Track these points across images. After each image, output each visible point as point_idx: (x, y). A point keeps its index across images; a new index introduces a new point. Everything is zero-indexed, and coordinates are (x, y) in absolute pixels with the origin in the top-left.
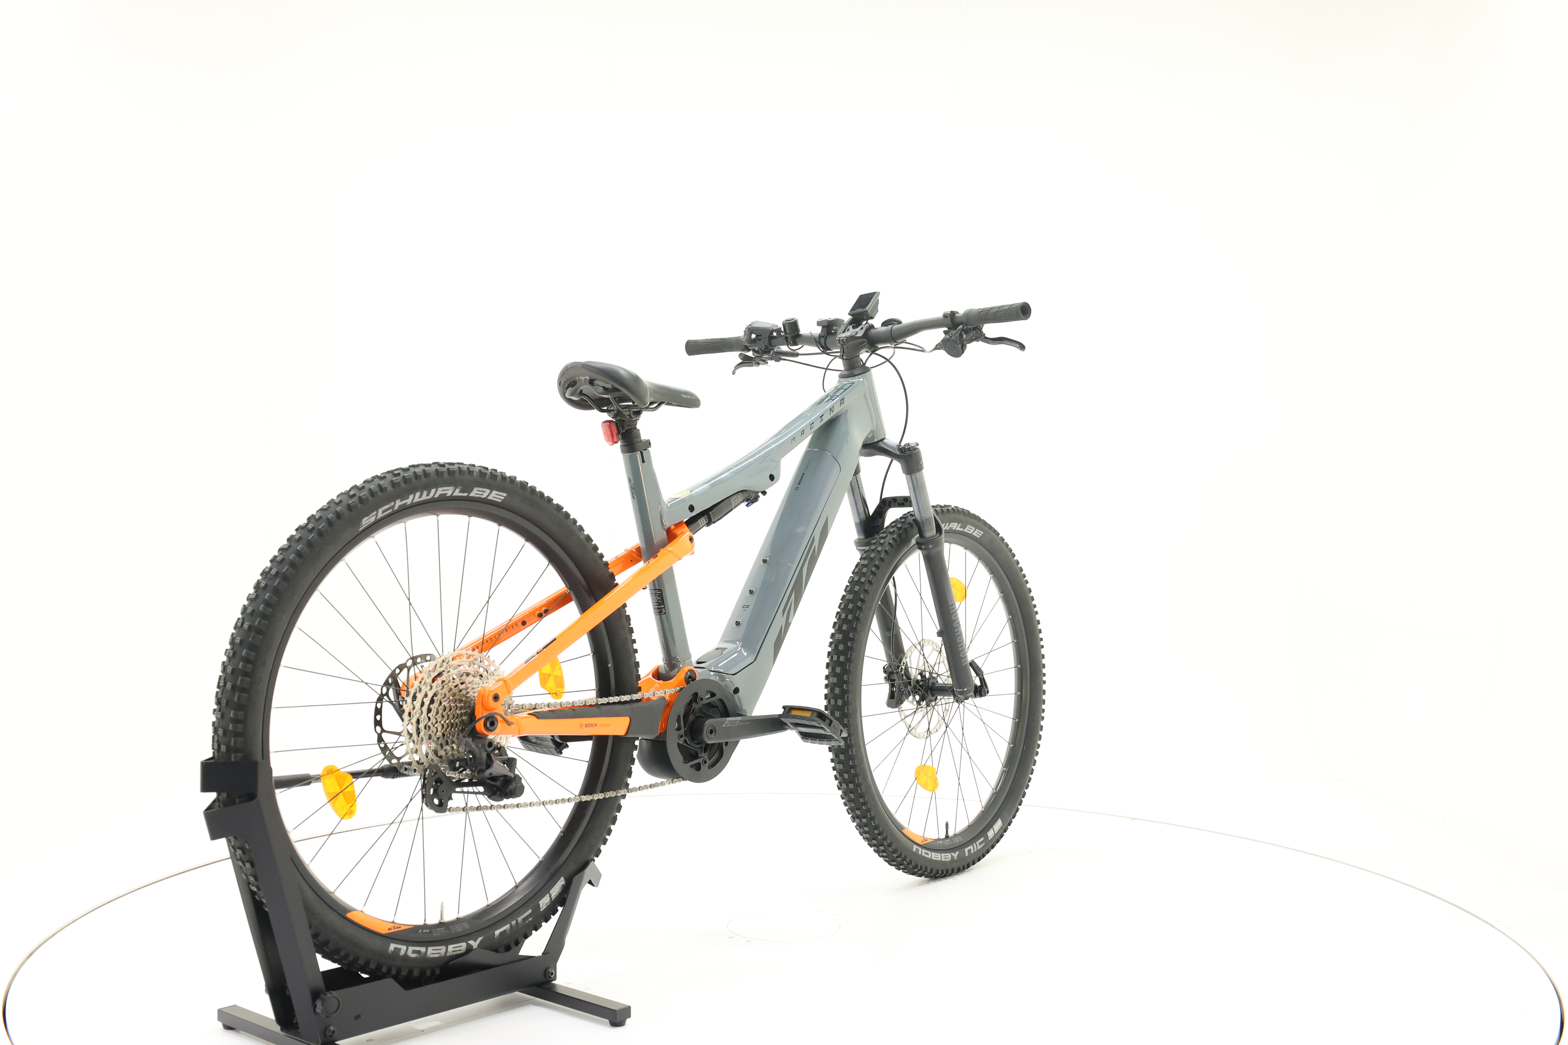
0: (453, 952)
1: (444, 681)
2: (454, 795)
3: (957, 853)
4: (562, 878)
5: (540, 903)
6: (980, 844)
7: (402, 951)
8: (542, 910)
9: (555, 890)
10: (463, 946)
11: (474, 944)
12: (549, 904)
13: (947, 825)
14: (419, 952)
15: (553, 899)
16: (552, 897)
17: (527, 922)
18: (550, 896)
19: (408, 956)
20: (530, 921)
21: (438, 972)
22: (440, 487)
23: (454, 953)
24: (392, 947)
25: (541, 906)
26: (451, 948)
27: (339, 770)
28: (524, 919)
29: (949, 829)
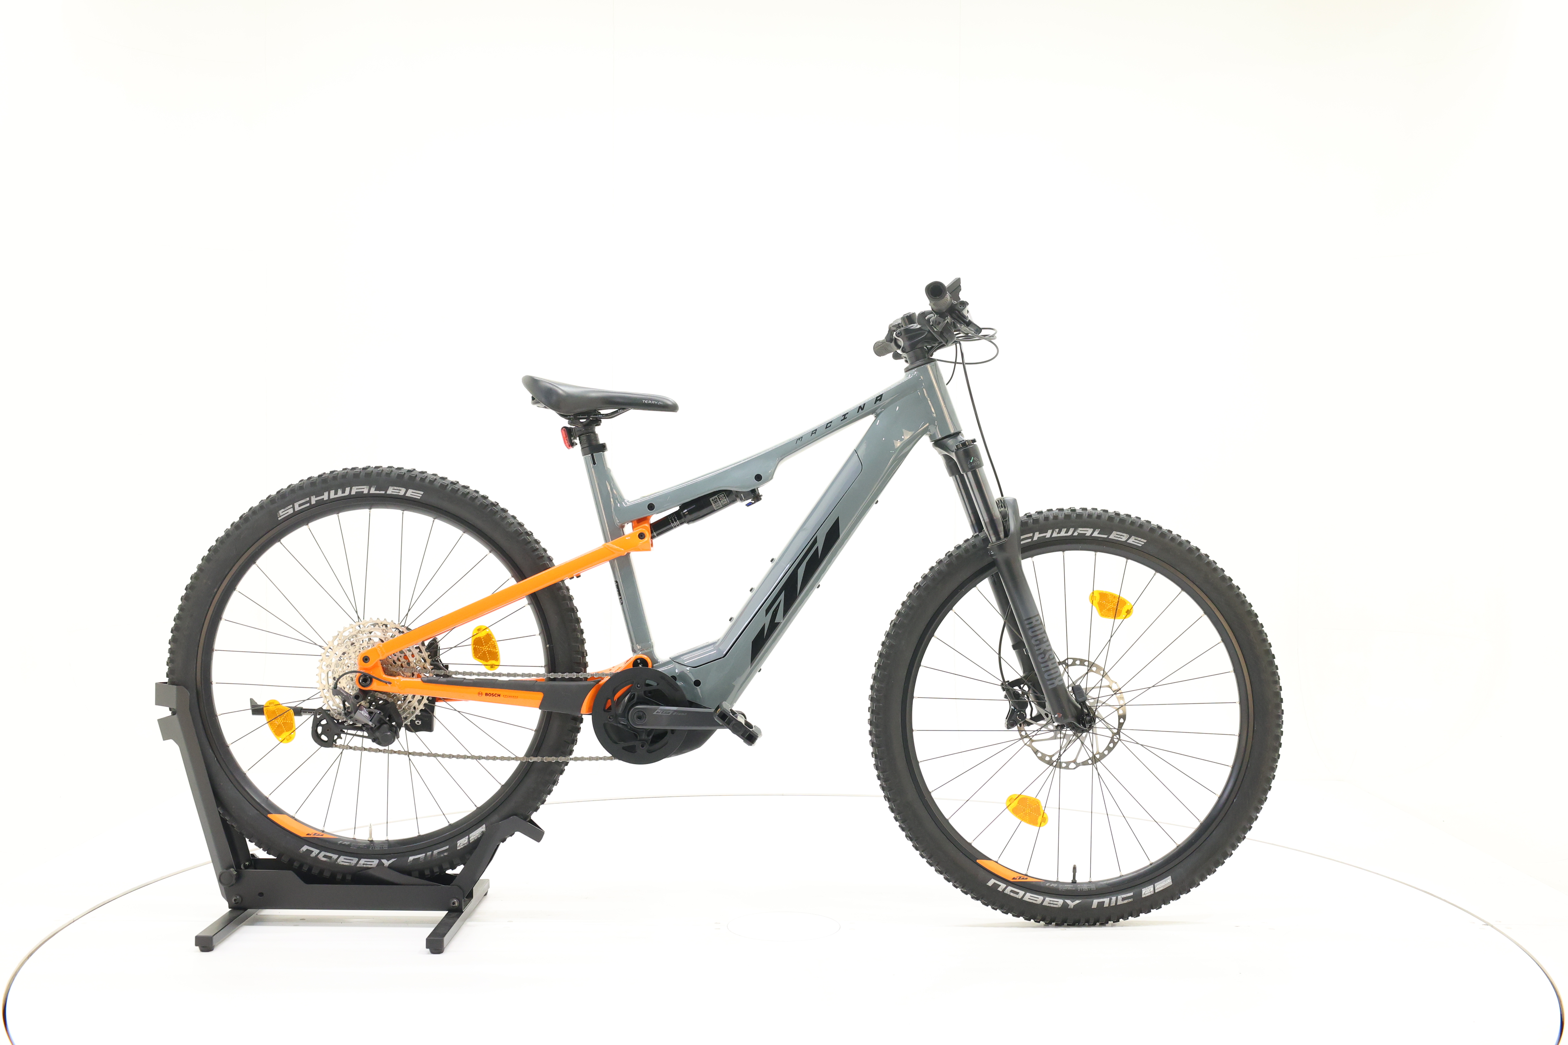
0: (363, 864)
1: (354, 643)
2: (343, 735)
3: (1077, 902)
4: (484, 826)
5: (458, 842)
6: (1123, 899)
7: (313, 853)
8: (458, 848)
9: (475, 835)
10: (375, 862)
11: (386, 863)
12: (466, 845)
13: (1075, 869)
14: (330, 858)
15: (471, 842)
16: (470, 839)
17: (442, 855)
18: (469, 838)
19: (318, 858)
20: (445, 856)
21: (349, 878)
22: (355, 486)
23: (365, 866)
24: (305, 848)
25: (458, 845)
26: (362, 861)
27: (280, 704)
28: (439, 853)
29: (1076, 874)
